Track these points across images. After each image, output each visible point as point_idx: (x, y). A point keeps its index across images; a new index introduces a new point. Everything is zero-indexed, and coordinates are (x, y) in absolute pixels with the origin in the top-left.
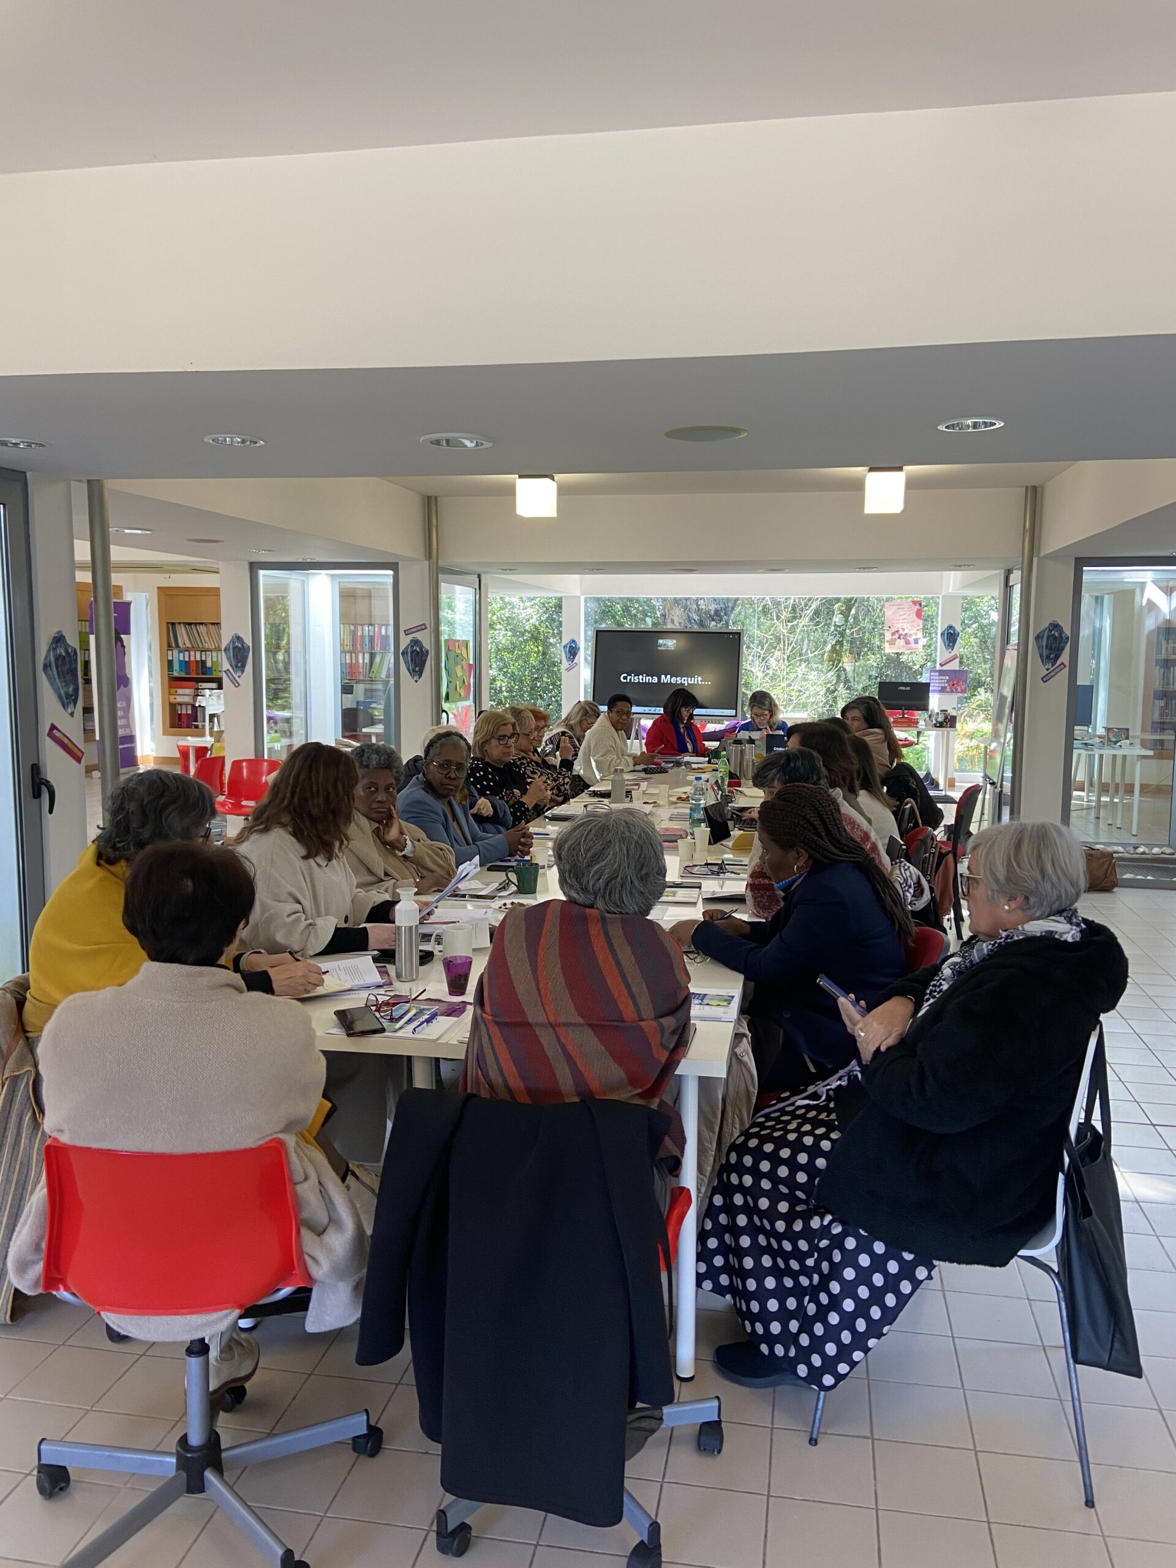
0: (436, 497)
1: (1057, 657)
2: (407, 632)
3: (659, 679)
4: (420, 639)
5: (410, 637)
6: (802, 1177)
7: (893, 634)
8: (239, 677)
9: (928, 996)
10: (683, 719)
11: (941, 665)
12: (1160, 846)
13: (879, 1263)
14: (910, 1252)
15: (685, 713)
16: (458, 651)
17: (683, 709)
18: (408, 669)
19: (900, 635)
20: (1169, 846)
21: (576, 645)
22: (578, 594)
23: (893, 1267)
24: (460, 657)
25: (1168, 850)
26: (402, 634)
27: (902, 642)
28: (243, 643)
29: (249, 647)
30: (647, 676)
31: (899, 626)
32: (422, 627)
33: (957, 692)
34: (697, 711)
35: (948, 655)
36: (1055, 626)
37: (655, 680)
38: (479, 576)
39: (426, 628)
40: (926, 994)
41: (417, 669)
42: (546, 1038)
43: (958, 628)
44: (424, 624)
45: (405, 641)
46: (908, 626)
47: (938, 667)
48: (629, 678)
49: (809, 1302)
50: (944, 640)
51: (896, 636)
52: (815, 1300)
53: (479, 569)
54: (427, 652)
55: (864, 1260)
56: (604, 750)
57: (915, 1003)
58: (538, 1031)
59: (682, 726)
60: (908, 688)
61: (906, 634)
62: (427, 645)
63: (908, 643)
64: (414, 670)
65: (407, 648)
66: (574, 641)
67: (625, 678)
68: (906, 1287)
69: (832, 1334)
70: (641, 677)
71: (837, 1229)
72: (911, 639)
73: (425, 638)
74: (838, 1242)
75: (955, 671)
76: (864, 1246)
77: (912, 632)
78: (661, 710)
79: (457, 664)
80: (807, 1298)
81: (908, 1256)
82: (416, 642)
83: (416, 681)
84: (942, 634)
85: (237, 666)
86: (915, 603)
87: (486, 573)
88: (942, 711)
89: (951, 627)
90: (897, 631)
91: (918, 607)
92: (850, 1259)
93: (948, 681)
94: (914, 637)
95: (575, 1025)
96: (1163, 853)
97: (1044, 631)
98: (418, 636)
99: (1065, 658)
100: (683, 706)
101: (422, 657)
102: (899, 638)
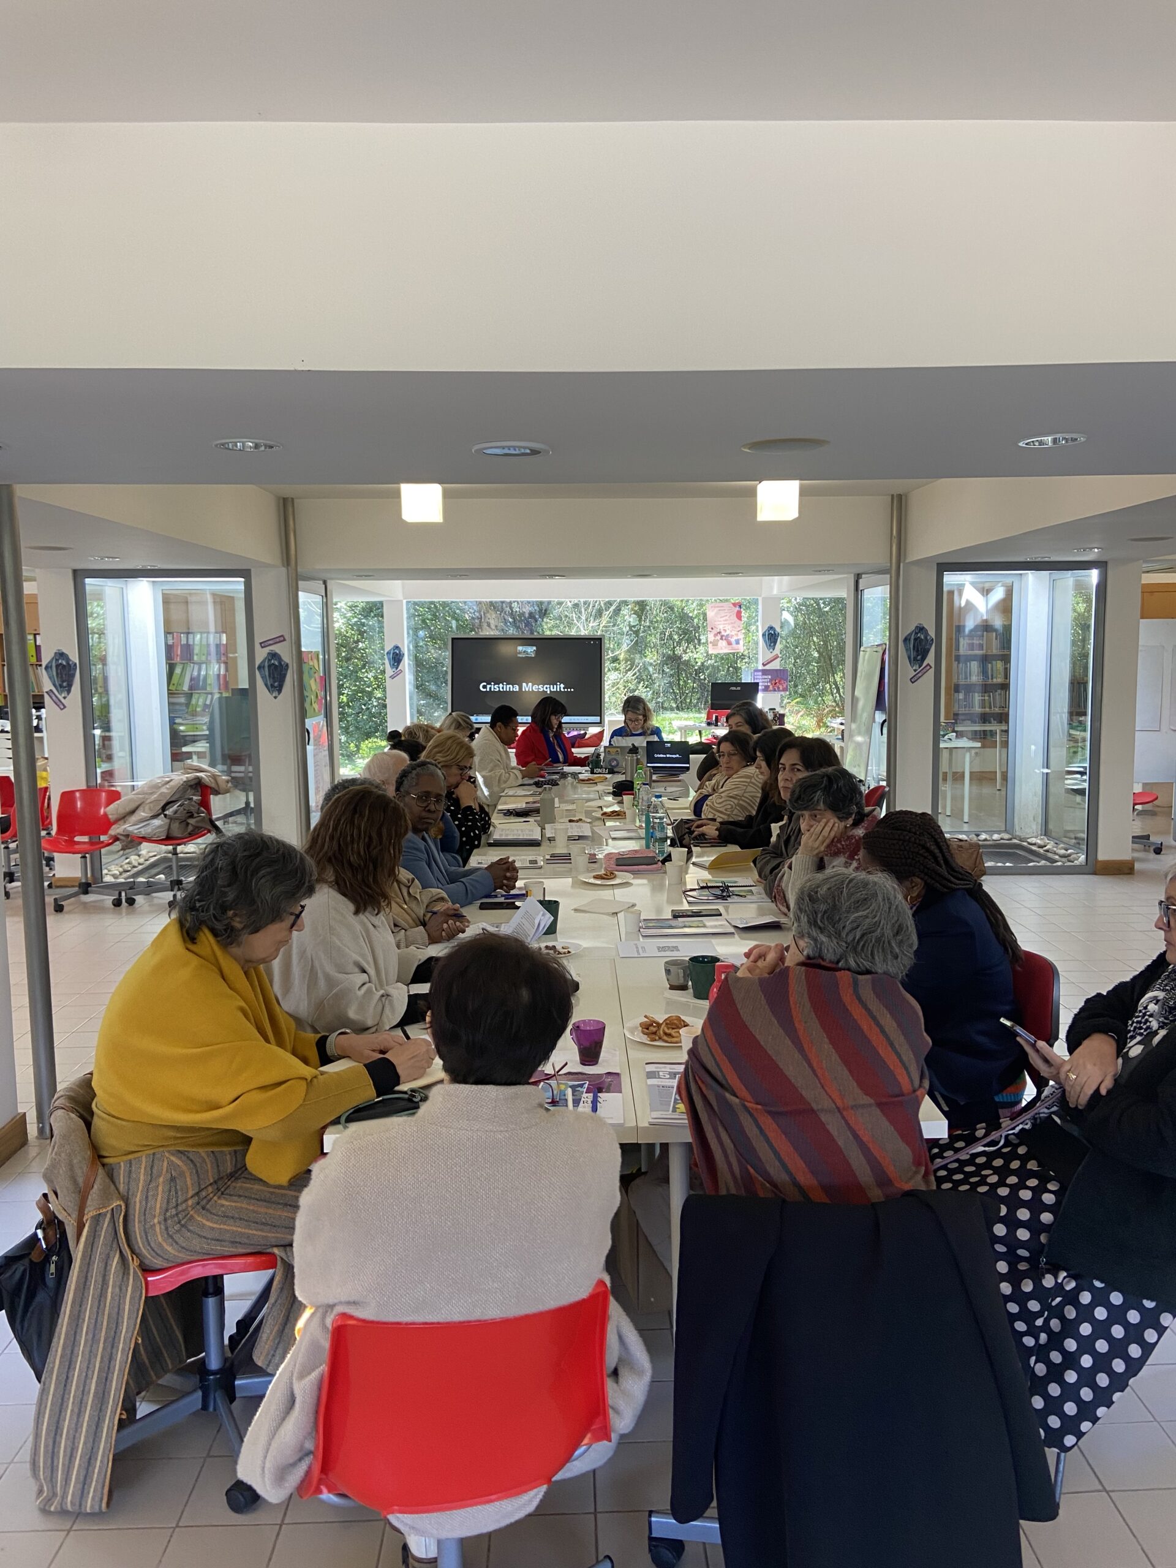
0: (293, 499)
1: (923, 659)
2: (263, 645)
3: (521, 688)
4: (278, 651)
5: (267, 650)
6: (1023, 1234)
7: (715, 635)
8: (65, 698)
9: (1131, 1034)
10: (551, 728)
11: (764, 665)
12: (999, 832)
13: (1117, 1315)
14: (1152, 1300)
15: (554, 721)
16: (311, 663)
17: (553, 717)
18: (266, 685)
19: (722, 636)
20: (1006, 831)
21: (400, 651)
22: (400, 597)
23: (1133, 1317)
24: (313, 670)
25: (1006, 836)
26: (257, 646)
27: (724, 643)
28: (68, 659)
29: (75, 664)
30: (508, 684)
31: (721, 627)
32: (281, 639)
33: (779, 690)
34: (565, 719)
35: (770, 656)
36: (921, 629)
37: (516, 688)
38: (325, 582)
39: (284, 640)
40: (1130, 1031)
41: (276, 684)
42: (833, 1125)
43: (778, 630)
44: (282, 636)
45: (261, 655)
46: (729, 627)
47: (760, 667)
48: (488, 686)
49: (1035, 1363)
50: (765, 641)
51: (719, 637)
52: (1044, 1359)
53: (325, 576)
54: (287, 665)
55: (1101, 1313)
56: (491, 765)
57: (1117, 1042)
58: (824, 1118)
59: (551, 735)
60: (739, 688)
61: (728, 635)
62: (287, 657)
63: (729, 643)
64: (272, 686)
65: (264, 661)
66: (397, 647)
67: (484, 687)
68: (1150, 1335)
69: (1070, 1392)
70: (501, 685)
71: (1071, 1285)
72: (733, 640)
73: (284, 651)
74: (1072, 1298)
75: (776, 670)
76: (1100, 1299)
77: (733, 633)
78: (529, 719)
79: (310, 677)
80: (1033, 1359)
81: (1149, 1304)
82: (274, 655)
83: (275, 697)
84: (764, 635)
85: (61, 686)
86: (734, 605)
87: (332, 579)
88: (770, 709)
89: (771, 628)
90: (720, 633)
91: (738, 608)
92: (1086, 1314)
93: (771, 680)
94: (735, 638)
95: (863, 1106)
96: (1002, 839)
97: (910, 634)
98: (276, 648)
99: (930, 659)
100: (552, 714)
101: (281, 671)
102: (722, 639)
